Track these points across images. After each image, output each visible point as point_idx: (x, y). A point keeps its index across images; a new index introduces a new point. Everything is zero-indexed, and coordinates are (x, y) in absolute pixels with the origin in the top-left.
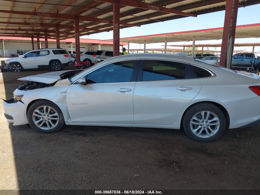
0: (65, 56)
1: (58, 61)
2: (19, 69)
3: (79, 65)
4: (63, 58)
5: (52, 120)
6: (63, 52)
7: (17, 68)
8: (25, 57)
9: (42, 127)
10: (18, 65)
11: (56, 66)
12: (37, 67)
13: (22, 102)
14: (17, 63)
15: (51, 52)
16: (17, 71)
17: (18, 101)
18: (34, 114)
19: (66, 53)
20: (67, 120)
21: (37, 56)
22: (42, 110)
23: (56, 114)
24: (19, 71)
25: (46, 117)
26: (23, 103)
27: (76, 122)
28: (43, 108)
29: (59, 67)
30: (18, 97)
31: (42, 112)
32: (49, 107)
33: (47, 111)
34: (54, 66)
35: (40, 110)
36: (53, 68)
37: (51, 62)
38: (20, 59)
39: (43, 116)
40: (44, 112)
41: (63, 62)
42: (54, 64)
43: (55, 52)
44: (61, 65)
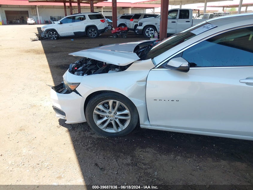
0: (102, 21)
1: (94, 27)
2: (56, 37)
3: (117, 31)
4: (100, 24)
5: (120, 120)
6: (99, 17)
7: (53, 36)
8: (61, 23)
9: (106, 128)
10: (55, 33)
11: (93, 33)
12: (73, 34)
13: (77, 93)
14: (53, 30)
15: (87, 17)
16: (54, 38)
17: (72, 91)
18: (95, 111)
19: (103, 18)
20: (144, 121)
21: (73, 22)
22: (106, 105)
23: (127, 111)
24: (55, 39)
25: (112, 115)
26: (80, 95)
27: (158, 126)
28: (108, 103)
29: (96, 33)
30: (71, 85)
31: (106, 108)
32: (118, 102)
33: (114, 107)
34: (90, 33)
35: (103, 105)
36: (90, 34)
37: (88, 28)
38: (55, 26)
39: (108, 114)
40: (109, 108)
41: (99, 28)
42: (90, 31)
43: (91, 17)
44: (97, 31)
